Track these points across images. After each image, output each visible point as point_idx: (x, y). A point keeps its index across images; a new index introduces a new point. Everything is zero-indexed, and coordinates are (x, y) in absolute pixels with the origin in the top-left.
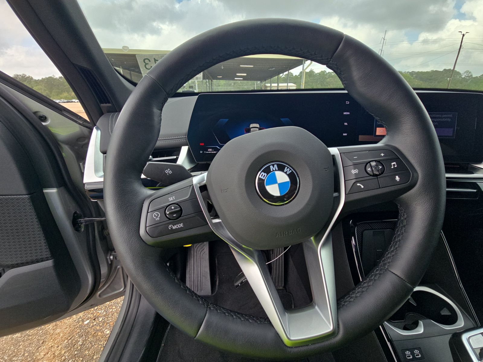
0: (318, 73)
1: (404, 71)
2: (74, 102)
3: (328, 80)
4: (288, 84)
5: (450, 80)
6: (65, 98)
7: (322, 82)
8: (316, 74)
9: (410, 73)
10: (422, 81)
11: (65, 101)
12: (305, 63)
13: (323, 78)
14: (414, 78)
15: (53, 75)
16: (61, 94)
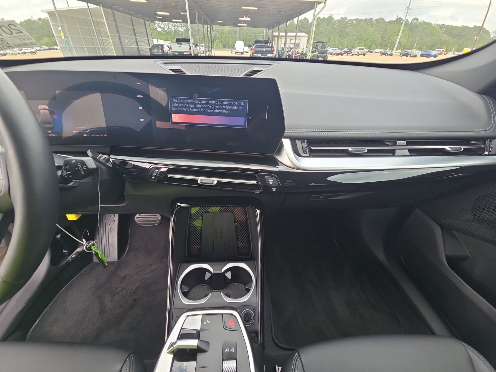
0: (338, 20)
1: (434, 23)
2: (56, 49)
3: (348, 29)
4: (296, 34)
5: (477, 39)
6: (46, 44)
7: (341, 31)
8: (335, 21)
9: (440, 26)
10: (451, 37)
11: (46, 48)
12: (317, 7)
13: (343, 26)
14: (443, 33)
15: (32, 17)
16: (41, 40)
